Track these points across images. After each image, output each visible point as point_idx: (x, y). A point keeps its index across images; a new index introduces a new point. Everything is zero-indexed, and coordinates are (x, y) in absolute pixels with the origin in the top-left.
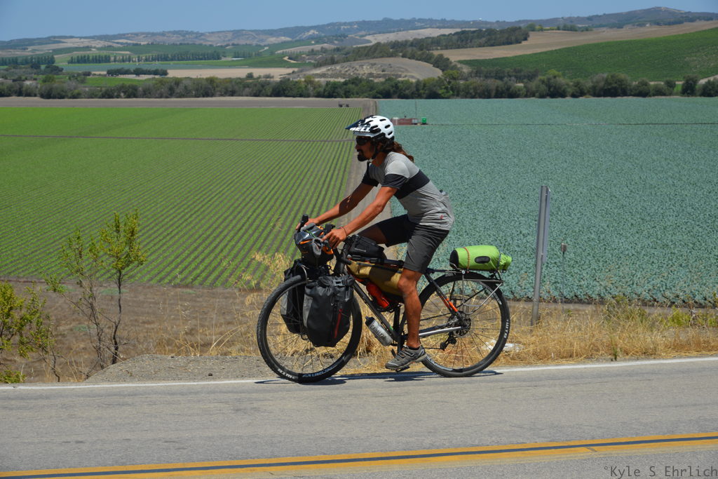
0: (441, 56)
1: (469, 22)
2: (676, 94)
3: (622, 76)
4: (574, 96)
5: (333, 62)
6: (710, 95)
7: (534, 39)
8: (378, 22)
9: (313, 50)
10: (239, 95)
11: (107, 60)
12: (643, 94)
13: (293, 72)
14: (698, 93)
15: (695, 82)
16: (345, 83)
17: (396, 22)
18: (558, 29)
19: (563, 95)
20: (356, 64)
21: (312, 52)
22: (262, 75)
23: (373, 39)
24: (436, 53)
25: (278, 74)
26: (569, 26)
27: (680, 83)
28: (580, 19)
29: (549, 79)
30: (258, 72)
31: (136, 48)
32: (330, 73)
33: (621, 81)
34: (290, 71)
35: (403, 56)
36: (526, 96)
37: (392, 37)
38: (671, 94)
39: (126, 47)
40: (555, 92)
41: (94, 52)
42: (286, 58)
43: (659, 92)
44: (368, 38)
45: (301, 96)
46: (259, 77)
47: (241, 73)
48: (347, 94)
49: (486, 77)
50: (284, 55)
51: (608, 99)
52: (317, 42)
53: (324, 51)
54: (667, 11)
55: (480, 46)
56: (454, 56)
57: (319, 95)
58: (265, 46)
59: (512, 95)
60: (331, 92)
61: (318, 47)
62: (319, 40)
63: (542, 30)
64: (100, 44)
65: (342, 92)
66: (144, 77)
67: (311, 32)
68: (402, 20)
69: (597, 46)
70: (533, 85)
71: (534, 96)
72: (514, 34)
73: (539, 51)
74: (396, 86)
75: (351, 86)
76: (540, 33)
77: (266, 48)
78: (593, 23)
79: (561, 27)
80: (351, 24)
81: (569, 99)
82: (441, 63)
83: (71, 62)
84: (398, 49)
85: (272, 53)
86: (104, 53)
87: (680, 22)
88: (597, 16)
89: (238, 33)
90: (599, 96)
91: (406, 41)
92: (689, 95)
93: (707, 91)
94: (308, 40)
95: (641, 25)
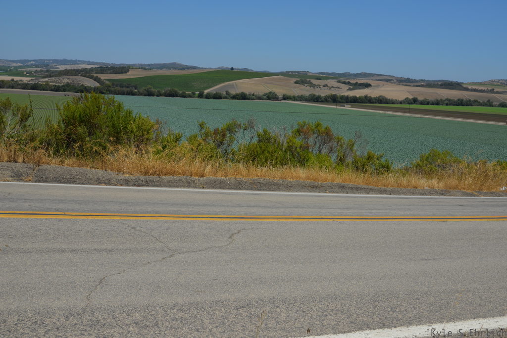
0: (97, 76)
1: (100, 63)
2: (196, 97)
3: (176, 89)
4: (157, 96)
5: (50, 76)
6: (208, 98)
7: (131, 72)
8: (61, 60)
9: (36, 70)
10: (16, 88)
12: (184, 96)
13: (32, 80)
14: (204, 97)
15: (203, 93)
16: (63, 86)
17: (69, 61)
18: (139, 68)
19: (153, 95)
20: (61, 78)
21: (36, 71)
22: (18, 80)
23: (62, 68)
24: (95, 75)
25: (26, 80)
26: (143, 67)
27: (197, 93)
28: (145, 65)
29: (148, 89)
30: (16, 78)
32: (50, 81)
33: (176, 91)
34: (30, 79)
35: (81, 76)
36: (139, 95)
37: (69, 67)
38: (194, 97)
40: (150, 94)
42: (25, 73)
43: (190, 96)
44: (58, 66)
45: (44, 90)
46: (17, 81)
47: (8, 78)
48: (64, 91)
49: (122, 87)
50: (23, 72)
51: (171, 98)
52: (36, 67)
53: (41, 71)
54: (178, 64)
55: (110, 73)
56: (103, 77)
57: (52, 90)
58: (12, 67)
59: (133, 94)
60: (57, 89)
61: (39, 69)
62: (37, 66)
63: (133, 68)
65: (62, 90)
67: (32, 62)
68: (71, 60)
69: (158, 76)
70: (141, 90)
71: (142, 95)
72: (124, 69)
73: (136, 77)
74: (85, 88)
75: (66, 87)
76: (132, 70)
77: (13, 68)
78: (149, 67)
79: (141, 67)
80: (49, 60)
81: (155, 97)
82: (97, 80)
84: (76, 72)
85: (17, 70)
87: (184, 69)
88: (152, 64)
90: (167, 96)
91: (79, 69)
92: (201, 98)
93: (208, 97)
94: (31, 66)
95: (170, 69)
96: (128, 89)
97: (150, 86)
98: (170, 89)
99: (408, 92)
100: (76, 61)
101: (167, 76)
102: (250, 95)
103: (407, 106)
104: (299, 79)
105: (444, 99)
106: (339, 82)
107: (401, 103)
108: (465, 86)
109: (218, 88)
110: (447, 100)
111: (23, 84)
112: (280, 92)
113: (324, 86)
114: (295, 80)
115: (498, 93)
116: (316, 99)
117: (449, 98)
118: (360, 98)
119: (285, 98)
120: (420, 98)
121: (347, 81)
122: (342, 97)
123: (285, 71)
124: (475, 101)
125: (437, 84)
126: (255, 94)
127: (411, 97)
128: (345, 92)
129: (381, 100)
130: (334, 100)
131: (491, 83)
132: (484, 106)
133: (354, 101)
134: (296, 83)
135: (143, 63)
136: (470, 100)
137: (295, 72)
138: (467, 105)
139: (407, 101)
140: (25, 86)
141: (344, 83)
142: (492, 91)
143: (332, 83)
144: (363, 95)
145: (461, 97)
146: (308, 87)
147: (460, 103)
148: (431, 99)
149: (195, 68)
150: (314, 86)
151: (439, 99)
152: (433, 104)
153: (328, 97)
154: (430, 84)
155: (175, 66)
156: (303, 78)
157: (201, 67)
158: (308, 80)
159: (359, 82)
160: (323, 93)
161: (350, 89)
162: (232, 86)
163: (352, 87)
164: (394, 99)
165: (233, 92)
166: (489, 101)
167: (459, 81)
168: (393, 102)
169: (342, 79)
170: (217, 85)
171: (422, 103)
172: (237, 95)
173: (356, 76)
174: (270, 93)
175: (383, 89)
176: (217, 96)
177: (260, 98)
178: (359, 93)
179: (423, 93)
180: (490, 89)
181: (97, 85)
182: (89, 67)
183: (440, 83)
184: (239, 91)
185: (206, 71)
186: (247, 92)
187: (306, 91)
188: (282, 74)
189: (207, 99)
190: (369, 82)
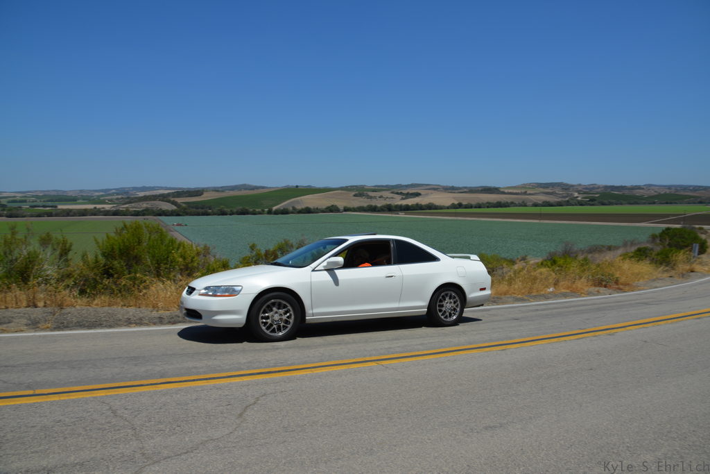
0: (174, 200)
1: (177, 188)
2: (266, 214)
3: (247, 208)
4: (230, 215)
5: (131, 203)
7: (205, 194)
11: (25, 201)
12: (254, 213)
14: (273, 213)
15: (272, 210)
16: (143, 211)
17: (147, 187)
18: (213, 191)
19: (226, 214)
20: (141, 203)
21: (117, 199)
22: (100, 207)
23: (141, 194)
24: (172, 199)
25: (107, 207)
26: (216, 190)
27: (266, 210)
28: (218, 188)
30: (98, 206)
31: (37, 197)
33: (247, 210)
34: (112, 206)
35: (159, 200)
36: (213, 215)
37: (148, 193)
38: (264, 214)
39: (33, 196)
40: (223, 213)
41: (18, 198)
42: (107, 201)
43: (260, 213)
44: (137, 193)
45: (124, 216)
47: (91, 207)
48: (144, 215)
49: (197, 208)
50: (105, 200)
53: (122, 198)
54: (249, 186)
55: (186, 197)
56: (179, 200)
58: (95, 196)
59: (208, 214)
60: (137, 214)
61: (120, 197)
62: (118, 194)
63: (207, 191)
64: (20, 195)
65: (142, 214)
66: (48, 208)
68: (149, 187)
69: (230, 197)
70: (215, 211)
71: (216, 214)
72: (198, 192)
73: (209, 199)
74: (164, 211)
75: (145, 212)
78: (223, 189)
79: (214, 189)
80: (129, 188)
82: (174, 203)
83: (9, 202)
84: (154, 198)
85: (99, 199)
86: (23, 199)
87: (255, 189)
88: (225, 186)
89: (81, 191)
90: (239, 215)
91: (157, 195)
92: (270, 214)
93: (276, 213)
94: (113, 194)
95: (241, 190)
96: (203, 210)
97: (222, 206)
98: (241, 207)
99: (454, 198)
100: (153, 187)
101: (237, 196)
102: (314, 209)
103: (453, 211)
104: (357, 192)
105: (485, 202)
106: (392, 193)
107: (448, 208)
108: (502, 190)
109: (285, 205)
110: (488, 203)
111: (105, 211)
112: (341, 204)
113: (380, 197)
114: (354, 193)
115: (530, 194)
116: (373, 209)
117: (490, 201)
118: (412, 206)
119: (346, 210)
120: (464, 203)
121: (399, 191)
122: (396, 206)
123: (344, 185)
124: (512, 203)
125: (478, 190)
126: (319, 208)
127: (456, 203)
128: (398, 201)
129: (431, 207)
130: (389, 209)
131: (524, 186)
132: (519, 206)
133: (407, 209)
134: (355, 196)
135: (216, 186)
136: (507, 203)
137: (354, 186)
138: (506, 206)
139: (454, 206)
140: (107, 213)
141: (397, 193)
142: (525, 193)
143: (386, 194)
144: (415, 203)
145: (499, 200)
146: (366, 200)
147: (499, 205)
148: (473, 203)
149: (263, 188)
150: (371, 198)
151: (480, 202)
152: (476, 207)
153: (384, 206)
154: (472, 190)
155: (245, 187)
156: (360, 191)
157: (269, 186)
158: (365, 192)
159: (411, 192)
160: (380, 203)
161: (403, 199)
162: (298, 202)
163: (404, 197)
164: (442, 204)
165: (299, 207)
166: (523, 202)
167: (497, 186)
168: (441, 208)
169: (395, 190)
170: (284, 201)
171: (467, 207)
172: (302, 209)
173: (407, 186)
174: (333, 206)
175: (432, 196)
176: (284, 212)
177: (323, 211)
178: (411, 202)
179: (466, 198)
180: (523, 191)
181: (174, 208)
182: (166, 192)
183: (480, 189)
184: (303, 206)
185: (273, 190)
186: (311, 206)
187: (363, 202)
188: (342, 189)
189: (275, 216)
190: (419, 192)
